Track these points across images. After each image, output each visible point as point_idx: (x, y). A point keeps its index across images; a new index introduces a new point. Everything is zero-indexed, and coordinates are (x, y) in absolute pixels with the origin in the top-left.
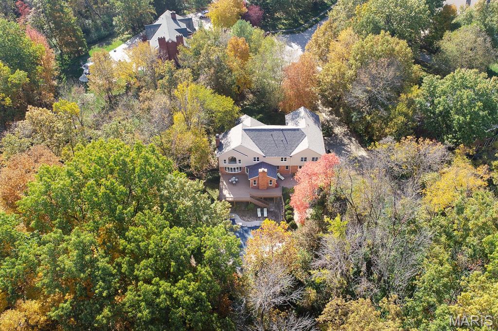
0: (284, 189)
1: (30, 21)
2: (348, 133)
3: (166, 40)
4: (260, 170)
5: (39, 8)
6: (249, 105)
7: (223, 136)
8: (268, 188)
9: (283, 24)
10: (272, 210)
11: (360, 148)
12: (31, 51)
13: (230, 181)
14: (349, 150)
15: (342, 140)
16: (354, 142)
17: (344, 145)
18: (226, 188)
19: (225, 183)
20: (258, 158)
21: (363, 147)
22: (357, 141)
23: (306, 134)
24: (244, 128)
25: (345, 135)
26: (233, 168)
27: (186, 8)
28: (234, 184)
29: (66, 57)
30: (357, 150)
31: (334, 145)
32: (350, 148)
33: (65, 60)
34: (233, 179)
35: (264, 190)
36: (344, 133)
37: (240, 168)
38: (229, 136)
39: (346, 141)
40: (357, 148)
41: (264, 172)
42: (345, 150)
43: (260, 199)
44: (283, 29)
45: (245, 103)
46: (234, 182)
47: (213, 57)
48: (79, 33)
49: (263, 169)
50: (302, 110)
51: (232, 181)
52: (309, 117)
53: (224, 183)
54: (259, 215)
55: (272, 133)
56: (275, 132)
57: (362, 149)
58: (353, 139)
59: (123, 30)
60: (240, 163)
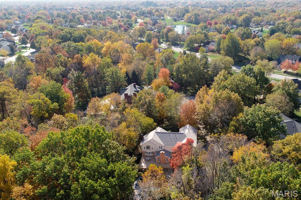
1: (67, 85)
3: (128, 95)
4: (161, 152)
5: (73, 80)
6: (165, 126)
7: (146, 136)
8: (166, 163)
9: (190, 92)
12: (63, 96)
13: (146, 159)
18: (144, 163)
19: (144, 160)
20: (161, 147)
23: (187, 136)
24: (156, 132)
26: (149, 152)
27: (143, 84)
28: (148, 161)
29: (80, 103)
33: (80, 104)
34: (148, 158)
35: (163, 164)
37: (153, 152)
38: (148, 135)
41: (163, 153)
44: (190, 94)
45: (163, 125)
46: (148, 160)
47: (147, 100)
48: (89, 92)
49: (162, 151)
50: (188, 125)
52: (190, 129)
56: (171, 134)
59: (110, 92)
60: (152, 149)
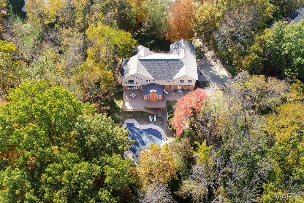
0: (168, 102)
2: (214, 56)
4: (151, 91)
7: (125, 63)
8: (157, 101)
10: (159, 116)
11: (222, 68)
13: (130, 96)
14: (215, 70)
15: (209, 62)
16: (218, 63)
17: (212, 66)
18: (127, 101)
20: (149, 80)
21: (225, 68)
22: (221, 63)
23: (184, 63)
24: (139, 59)
25: (213, 57)
26: (132, 86)
28: (133, 98)
30: (221, 70)
31: (204, 66)
32: (216, 69)
34: (132, 94)
35: (154, 102)
36: (212, 56)
37: (137, 86)
38: (129, 63)
39: (213, 62)
40: (220, 68)
41: (153, 92)
42: (212, 70)
43: (151, 109)
45: (142, 30)
49: (153, 90)
50: (182, 41)
51: (132, 96)
52: (187, 48)
53: (126, 97)
54: (151, 120)
55: (159, 62)
56: (162, 61)
57: (224, 69)
58: (218, 61)
60: (137, 83)
